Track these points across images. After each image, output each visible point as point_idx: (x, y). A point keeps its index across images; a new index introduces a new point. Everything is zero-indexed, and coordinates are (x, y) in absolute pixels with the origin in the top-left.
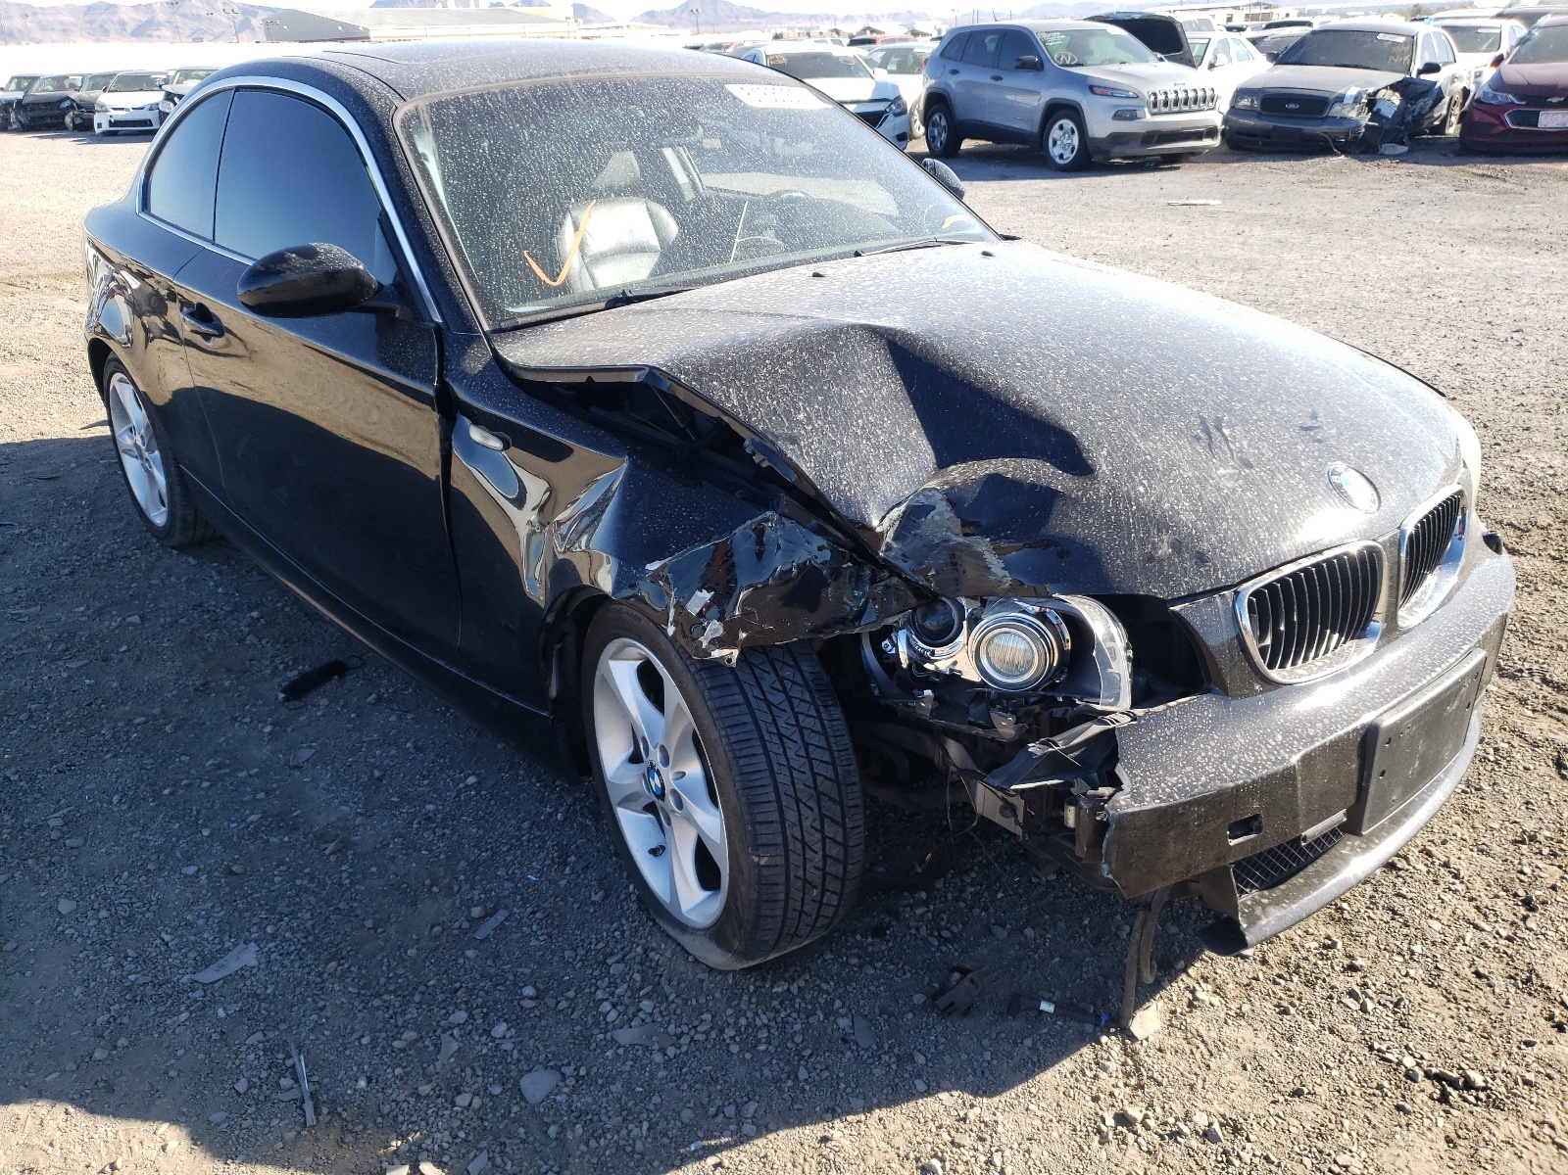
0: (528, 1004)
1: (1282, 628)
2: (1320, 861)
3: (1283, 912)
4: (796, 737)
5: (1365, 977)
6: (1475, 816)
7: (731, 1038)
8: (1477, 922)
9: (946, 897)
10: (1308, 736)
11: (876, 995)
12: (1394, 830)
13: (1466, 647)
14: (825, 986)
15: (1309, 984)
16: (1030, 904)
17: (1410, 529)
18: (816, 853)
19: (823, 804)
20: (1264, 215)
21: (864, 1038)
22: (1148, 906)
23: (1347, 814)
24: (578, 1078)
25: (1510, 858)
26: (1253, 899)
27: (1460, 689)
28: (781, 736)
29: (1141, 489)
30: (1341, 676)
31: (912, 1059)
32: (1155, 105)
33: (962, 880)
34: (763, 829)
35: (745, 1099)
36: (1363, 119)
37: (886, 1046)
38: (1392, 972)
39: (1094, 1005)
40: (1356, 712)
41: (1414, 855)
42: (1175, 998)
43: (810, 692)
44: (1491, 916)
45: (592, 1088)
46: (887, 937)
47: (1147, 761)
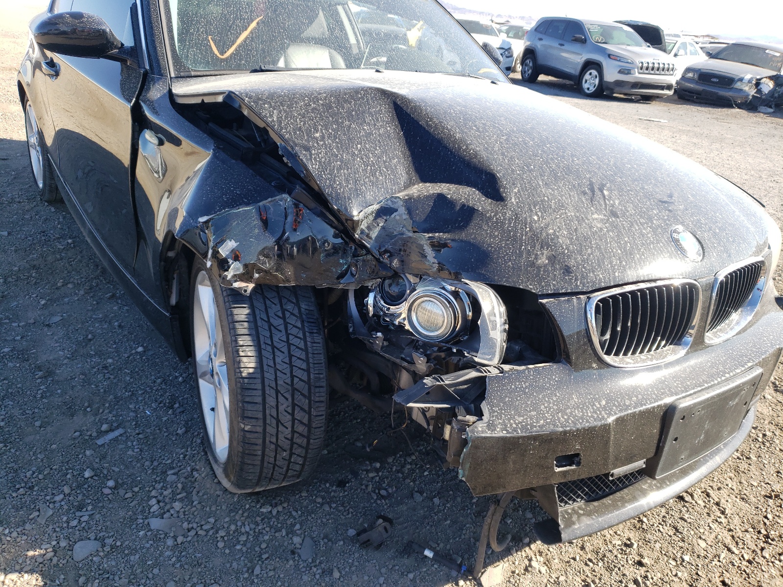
0: (107, 491)
1: (619, 329)
2: (626, 490)
3: (592, 521)
4: (285, 349)
5: (648, 571)
6: (743, 475)
7: (221, 537)
8: (730, 546)
9: (392, 469)
10: (625, 404)
11: (325, 525)
12: (682, 477)
13: (750, 364)
14: (294, 513)
15: (609, 569)
16: (443, 482)
17: (721, 277)
18: (287, 428)
19: (296, 396)
20: (689, 131)
21: (306, 553)
22: (497, 502)
23: (646, 463)
24: (112, 547)
25: (760, 507)
26: (573, 509)
27: (741, 390)
28: (273, 347)
29: (536, 218)
30: (658, 368)
31: (331, 572)
32: (641, 69)
33: (405, 460)
34: (249, 407)
35: (213, 581)
36: (751, 91)
37: (318, 561)
38: (666, 571)
39: (463, 558)
40: (663, 394)
41: (698, 493)
42: (517, 563)
43: (302, 322)
44: (740, 544)
45: (119, 555)
46: (346, 488)
47: (505, 403)
